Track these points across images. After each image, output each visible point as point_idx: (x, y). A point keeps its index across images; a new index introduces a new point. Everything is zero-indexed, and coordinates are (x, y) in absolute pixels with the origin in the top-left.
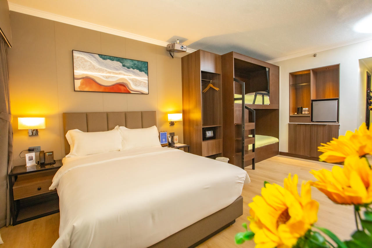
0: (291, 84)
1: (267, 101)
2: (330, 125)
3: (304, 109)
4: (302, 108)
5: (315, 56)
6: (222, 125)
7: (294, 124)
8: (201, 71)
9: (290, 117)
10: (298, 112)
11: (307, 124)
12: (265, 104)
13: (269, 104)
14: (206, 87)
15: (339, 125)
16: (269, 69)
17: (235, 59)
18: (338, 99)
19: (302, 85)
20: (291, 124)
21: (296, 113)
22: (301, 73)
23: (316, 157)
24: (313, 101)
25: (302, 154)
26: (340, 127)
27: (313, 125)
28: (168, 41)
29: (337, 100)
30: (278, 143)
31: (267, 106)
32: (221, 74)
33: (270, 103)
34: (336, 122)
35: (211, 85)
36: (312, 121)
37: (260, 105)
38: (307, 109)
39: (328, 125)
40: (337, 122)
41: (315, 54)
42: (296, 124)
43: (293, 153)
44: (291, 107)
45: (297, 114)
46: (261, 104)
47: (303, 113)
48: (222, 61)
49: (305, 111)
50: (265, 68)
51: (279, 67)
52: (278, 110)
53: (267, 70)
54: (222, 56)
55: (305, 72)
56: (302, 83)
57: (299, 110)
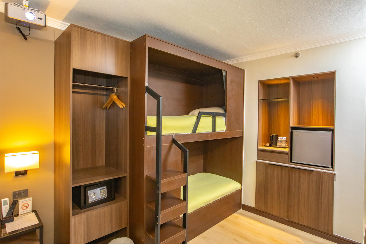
0: (261, 98)
1: (221, 125)
2: (320, 172)
3: (280, 138)
4: (277, 136)
5: (297, 56)
6: (128, 174)
7: (264, 163)
9: (259, 150)
10: (272, 143)
11: (283, 166)
12: (217, 130)
13: (226, 131)
15: (335, 174)
16: (226, 72)
17: (149, 48)
18: (333, 130)
19: (277, 101)
20: (260, 162)
21: (268, 144)
22: (276, 82)
23: (297, 222)
24: (293, 128)
25: (275, 214)
26: (337, 178)
27: (293, 169)
29: (331, 132)
30: (240, 191)
31: (220, 133)
32: (129, 77)
33: (226, 129)
34: (328, 167)
35: (114, 97)
36: (291, 161)
37: (207, 134)
38: (284, 138)
39: (317, 171)
40: (331, 169)
41: (297, 54)
42: (266, 163)
43: (263, 209)
44: (261, 133)
45: (270, 146)
46: (210, 130)
47: (279, 144)
48: (131, 53)
49: (281, 141)
51: (243, 71)
52: (241, 138)
53: (224, 74)
54: (132, 43)
55: (283, 82)
56: (277, 99)
57: (272, 140)
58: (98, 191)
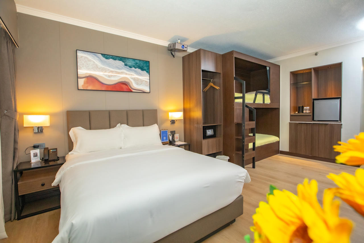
0: (292, 83)
1: (268, 100)
2: (332, 124)
3: (305, 108)
4: (303, 107)
5: (316, 54)
6: (222, 124)
7: (295, 123)
8: (202, 70)
9: (291, 116)
10: (299, 111)
11: (308, 123)
12: (265, 102)
14: (207, 86)
15: (342, 124)
16: (270, 68)
17: (235, 58)
18: (340, 98)
19: (303, 84)
20: (292, 123)
21: (297, 112)
22: (302, 72)
23: (317, 156)
24: (314, 100)
25: (303, 153)
26: (343, 126)
27: (315, 124)
28: (169, 41)
29: (339, 99)
30: (279, 142)
31: (267, 104)
32: (222, 73)
33: (270, 102)
34: (338, 121)
35: (212, 84)
36: (313, 120)
37: (260, 104)
38: (308, 108)
39: (330, 124)
40: (339, 121)
41: (316, 53)
42: (296, 123)
43: (294, 152)
44: (292, 105)
45: (298, 113)
46: (262, 102)
47: (304, 112)
48: (222, 60)
49: (306, 110)
50: (265, 67)
51: (279, 66)
52: (278, 109)
53: (268, 68)
54: (223, 55)
55: (307, 71)
56: (303, 82)
57: (300, 109)
58: (210, 130)
